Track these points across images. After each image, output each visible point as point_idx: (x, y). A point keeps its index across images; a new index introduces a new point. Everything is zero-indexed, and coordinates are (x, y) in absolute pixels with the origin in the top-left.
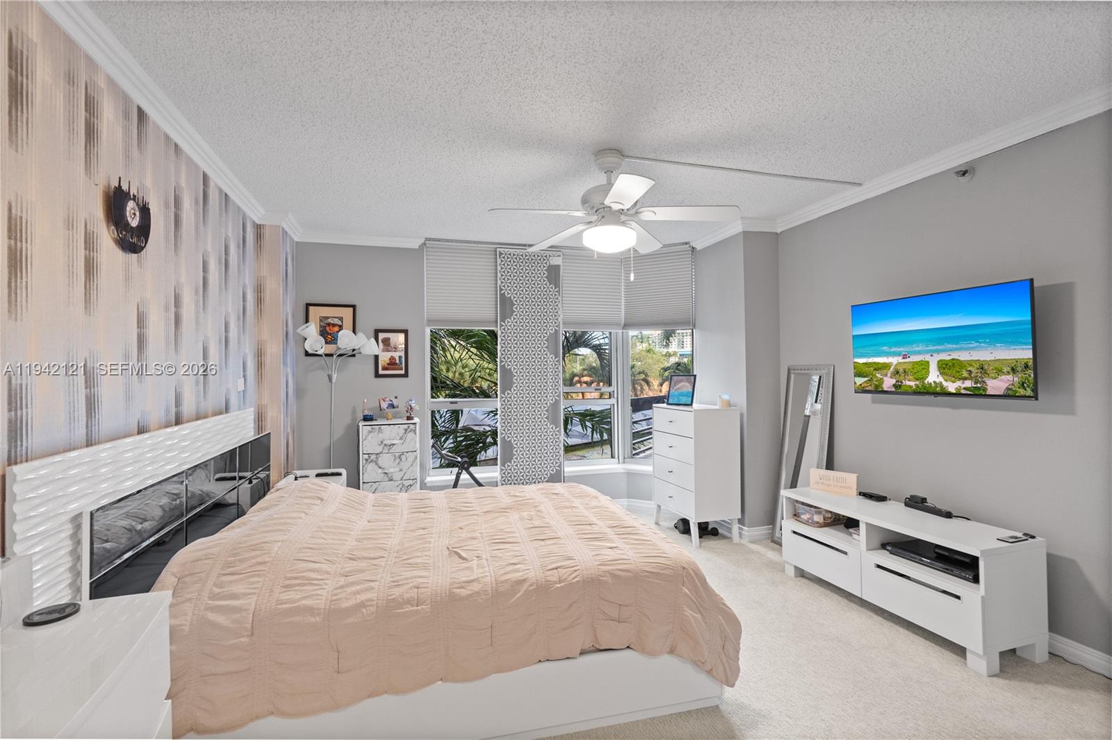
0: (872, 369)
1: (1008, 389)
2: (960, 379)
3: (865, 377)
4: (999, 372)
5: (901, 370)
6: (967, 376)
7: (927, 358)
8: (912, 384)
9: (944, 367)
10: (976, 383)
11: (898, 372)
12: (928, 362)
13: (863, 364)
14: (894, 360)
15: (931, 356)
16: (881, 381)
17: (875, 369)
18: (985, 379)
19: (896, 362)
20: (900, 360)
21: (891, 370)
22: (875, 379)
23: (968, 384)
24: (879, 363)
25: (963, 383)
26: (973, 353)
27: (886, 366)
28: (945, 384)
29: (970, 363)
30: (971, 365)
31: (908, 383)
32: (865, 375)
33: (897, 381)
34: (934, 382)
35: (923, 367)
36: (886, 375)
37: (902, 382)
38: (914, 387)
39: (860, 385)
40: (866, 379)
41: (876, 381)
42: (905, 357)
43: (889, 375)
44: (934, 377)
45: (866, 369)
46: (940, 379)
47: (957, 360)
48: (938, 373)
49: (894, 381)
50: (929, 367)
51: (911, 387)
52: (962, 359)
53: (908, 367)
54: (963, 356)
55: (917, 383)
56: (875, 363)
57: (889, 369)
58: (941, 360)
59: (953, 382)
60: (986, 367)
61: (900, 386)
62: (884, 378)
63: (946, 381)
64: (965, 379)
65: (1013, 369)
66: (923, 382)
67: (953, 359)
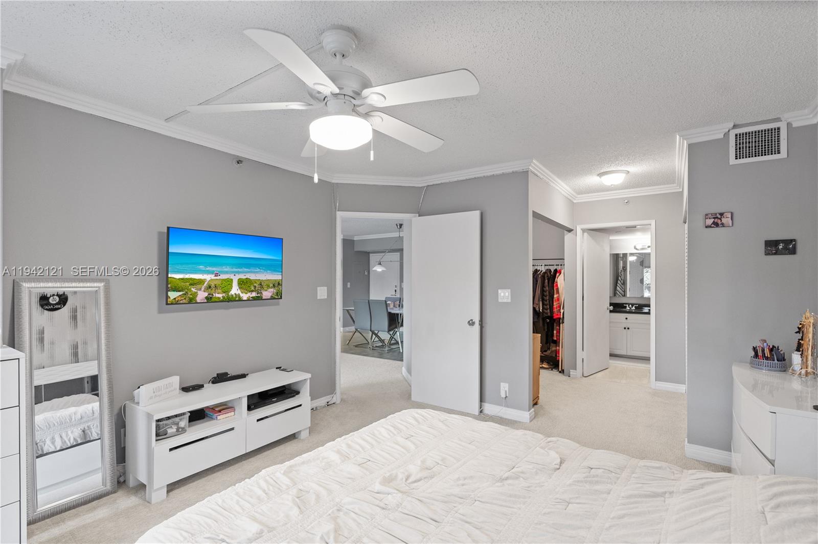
0: (188, 284)
1: (272, 296)
2: (250, 292)
3: (179, 291)
4: (268, 287)
5: (213, 285)
6: (254, 289)
7: (232, 277)
8: (220, 296)
9: (243, 284)
10: (258, 294)
11: (210, 287)
12: (232, 280)
13: (179, 279)
14: (208, 277)
15: (235, 275)
16: (195, 294)
17: (191, 284)
18: (262, 291)
19: (210, 279)
20: (213, 277)
21: (205, 285)
22: (190, 293)
23: (254, 294)
24: (195, 279)
25: (251, 294)
26: (257, 275)
27: (201, 282)
28: (241, 295)
29: (255, 281)
30: (256, 282)
31: (217, 295)
32: (181, 289)
33: (209, 294)
34: (235, 294)
35: (228, 283)
36: (200, 289)
37: (213, 295)
38: (222, 298)
39: (175, 299)
40: (181, 293)
41: (191, 295)
42: (216, 275)
43: (203, 289)
44: (235, 290)
45: (182, 283)
46: (239, 292)
47: (249, 279)
48: (238, 288)
49: (206, 294)
50: (232, 283)
51: (219, 298)
52: (251, 278)
53: (218, 283)
54: (252, 277)
55: (224, 295)
56: (191, 279)
57: (204, 284)
58: (240, 279)
59: (246, 293)
60: (263, 284)
61: (211, 298)
62: (199, 292)
63: (242, 293)
64: (252, 291)
65: (274, 285)
66: (228, 295)
67: (247, 278)
